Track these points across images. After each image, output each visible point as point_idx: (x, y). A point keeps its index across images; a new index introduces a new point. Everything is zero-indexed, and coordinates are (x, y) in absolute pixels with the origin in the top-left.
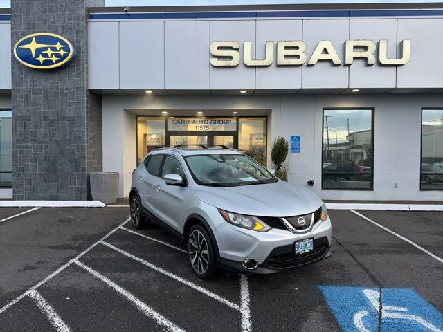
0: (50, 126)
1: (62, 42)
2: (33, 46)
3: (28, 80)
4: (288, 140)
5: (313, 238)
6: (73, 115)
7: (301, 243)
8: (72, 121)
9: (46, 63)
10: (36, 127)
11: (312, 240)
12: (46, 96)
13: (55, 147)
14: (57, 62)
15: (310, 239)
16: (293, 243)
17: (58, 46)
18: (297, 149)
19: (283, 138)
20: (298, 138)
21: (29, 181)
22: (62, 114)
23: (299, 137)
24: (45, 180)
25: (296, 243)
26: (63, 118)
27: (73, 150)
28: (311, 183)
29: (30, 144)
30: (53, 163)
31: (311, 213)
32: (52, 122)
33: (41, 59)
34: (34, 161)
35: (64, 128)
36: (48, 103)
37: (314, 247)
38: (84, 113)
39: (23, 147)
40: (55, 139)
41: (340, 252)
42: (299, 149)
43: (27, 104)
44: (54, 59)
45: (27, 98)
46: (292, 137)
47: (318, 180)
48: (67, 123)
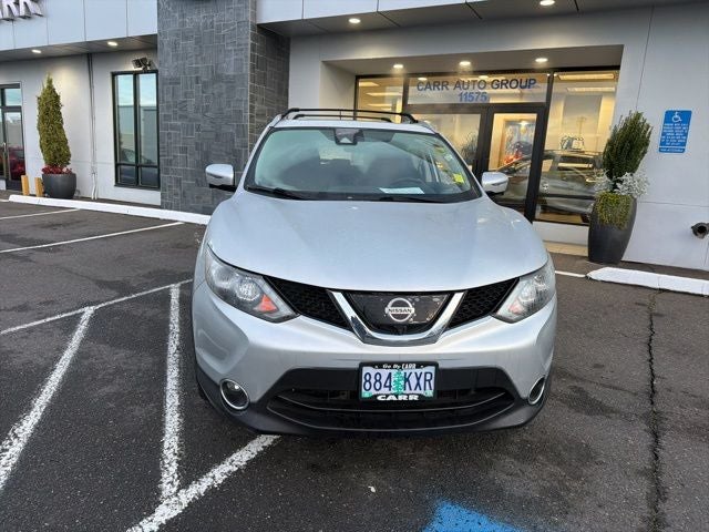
0: (203, 92)
3: (177, 15)
5: (435, 364)
6: (231, 72)
7: (384, 373)
8: (231, 83)
10: (186, 95)
11: (431, 369)
12: (198, 41)
13: (210, 129)
15: (419, 365)
16: (355, 365)
19: (638, 116)
20: (686, 116)
21: (178, 181)
22: (219, 72)
23: (689, 113)
24: (197, 181)
25: (366, 370)
26: (219, 79)
27: (232, 133)
28: (700, 231)
29: (179, 123)
30: (207, 155)
31: (451, 294)
32: (205, 85)
34: (184, 150)
35: (220, 95)
36: (201, 54)
37: (438, 392)
38: (247, 70)
39: (172, 128)
40: (208, 114)
41: (626, 417)
42: (684, 144)
43: (176, 57)
45: (175, 46)
46: (669, 115)
48: (224, 86)
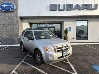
0: (10, 26)
1: (12, 5)
2: (5, 6)
3: (4, 14)
4: (68, 28)
6: (16, 23)
8: (16, 25)
9: (8, 10)
10: (6, 26)
14: (11, 10)
17: (11, 5)
18: (70, 30)
20: (71, 28)
21: (5, 40)
26: (13, 24)
28: (74, 38)
29: (5, 31)
30: (11, 35)
33: (7, 9)
34: (6, 35)
35: (13, 26)
39: (3, 31)
43: (4, 21)
44: (10, 9)
45: (3, 19)
46: (69, 28)
47: (75, 38)
